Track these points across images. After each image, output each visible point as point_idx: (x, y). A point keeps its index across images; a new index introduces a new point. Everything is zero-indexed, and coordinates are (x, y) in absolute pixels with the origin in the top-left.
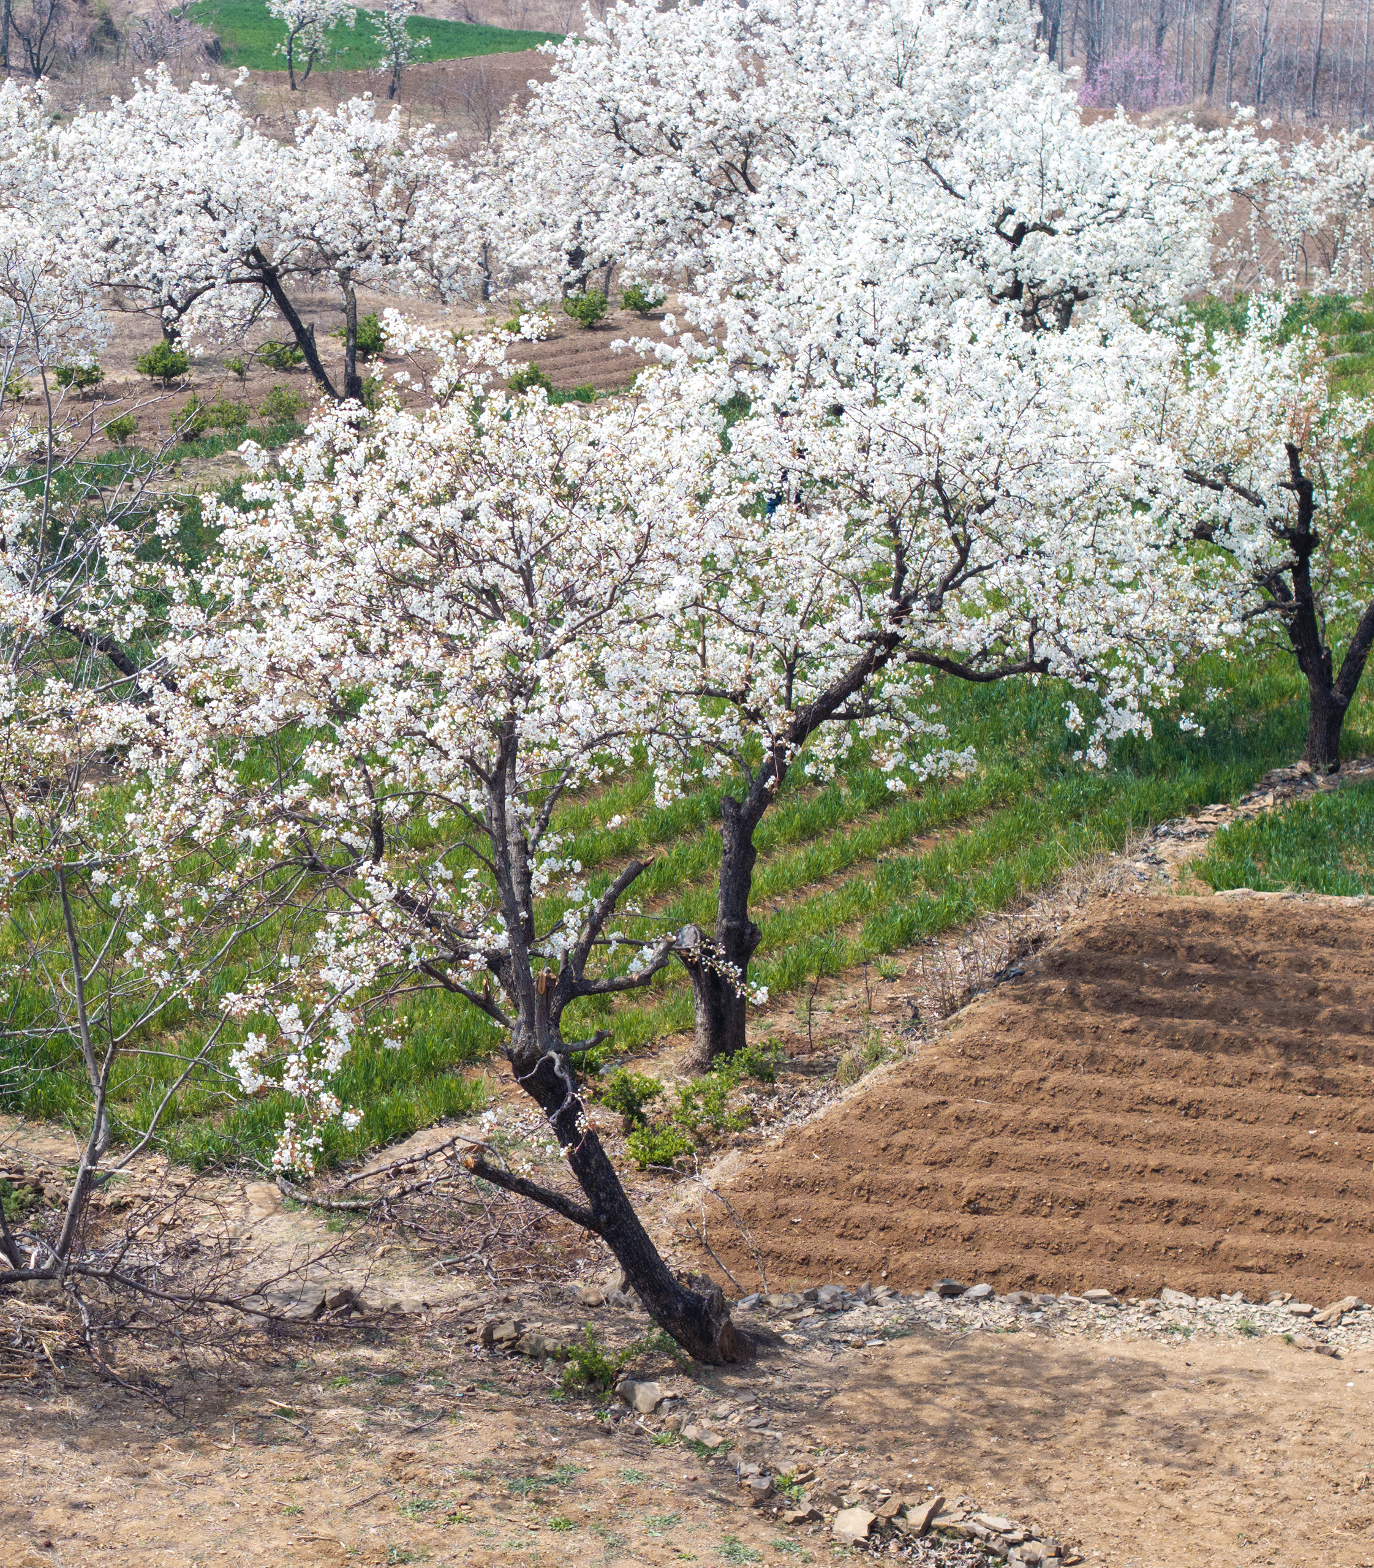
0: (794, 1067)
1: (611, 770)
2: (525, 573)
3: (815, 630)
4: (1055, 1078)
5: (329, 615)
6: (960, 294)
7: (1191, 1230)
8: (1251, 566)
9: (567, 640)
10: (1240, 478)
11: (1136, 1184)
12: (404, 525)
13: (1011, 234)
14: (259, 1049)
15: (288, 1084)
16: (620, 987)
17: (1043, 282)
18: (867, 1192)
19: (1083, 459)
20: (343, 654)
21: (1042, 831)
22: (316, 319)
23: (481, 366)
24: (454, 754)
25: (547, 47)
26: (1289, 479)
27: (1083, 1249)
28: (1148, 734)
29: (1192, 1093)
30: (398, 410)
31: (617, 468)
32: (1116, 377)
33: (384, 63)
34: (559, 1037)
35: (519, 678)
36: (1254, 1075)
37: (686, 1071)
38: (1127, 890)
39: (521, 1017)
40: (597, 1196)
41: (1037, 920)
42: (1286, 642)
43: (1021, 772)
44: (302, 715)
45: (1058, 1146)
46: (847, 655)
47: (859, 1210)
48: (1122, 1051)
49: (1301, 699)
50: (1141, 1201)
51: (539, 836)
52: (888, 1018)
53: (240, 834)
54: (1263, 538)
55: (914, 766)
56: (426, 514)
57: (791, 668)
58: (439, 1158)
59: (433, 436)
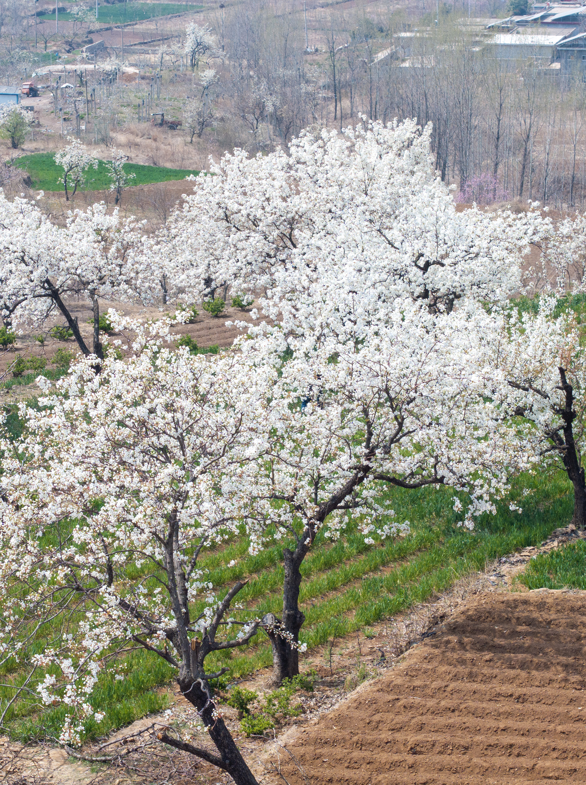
0: (323, 683)
1: (227, 537)
2: (181, 439)
3: (327, 465)
4: (452, 685)
5: (83, 462)
6: (398, 296)
7: (521, 759)
8: (543, 428)
9: (202, 473)
10: (536, 385)
11: (493, 737)
12: (119, 416)
13: (422, 266)
14: (52, 682)
15: (66, 700)
16: (233, 646)
17: (439, 289)
18: (360, 745)
19: (458, 377)
20: (90, 481)
21: (444, 563)
22: (79, 315)
23: (157, 336)
24: (147, 530)
25: (191, 177)
26: (560, 385)
27: (468, 770)
28: (494, 512)
29: (520, 691)
30: (115, 359)
31: (225, 386)
32: (474, 336)
33: (113, 187)
34: (203, 671)
35: (179, 492)
36: (551, 681)
37: (270, 687)
38: (486, 590)
39: (184, 662)
40: (224, 751)
41: (442, 607)
42: (562, 465)
43: (433, 533)
44: (70, 513)
45: (454, 719)
46: (344, 477)
47: (356, 754)
48: (486, 671)
49: (571, 493)
50: (496, 745)
51: (191, 571)
52: (370, 658)
53: (40, 574)
54: (549, 414)
55: (379, 531)
56: (130, 411)
57: (317, 484)
58: (146, 734)
59: (134, 372)
